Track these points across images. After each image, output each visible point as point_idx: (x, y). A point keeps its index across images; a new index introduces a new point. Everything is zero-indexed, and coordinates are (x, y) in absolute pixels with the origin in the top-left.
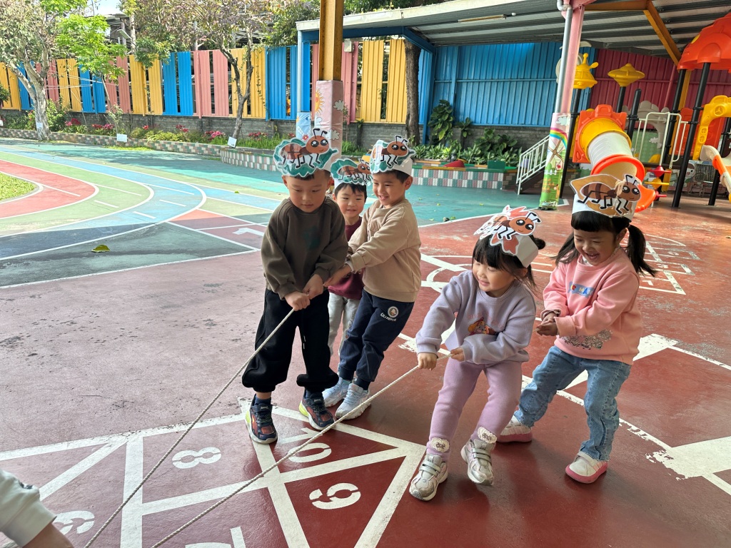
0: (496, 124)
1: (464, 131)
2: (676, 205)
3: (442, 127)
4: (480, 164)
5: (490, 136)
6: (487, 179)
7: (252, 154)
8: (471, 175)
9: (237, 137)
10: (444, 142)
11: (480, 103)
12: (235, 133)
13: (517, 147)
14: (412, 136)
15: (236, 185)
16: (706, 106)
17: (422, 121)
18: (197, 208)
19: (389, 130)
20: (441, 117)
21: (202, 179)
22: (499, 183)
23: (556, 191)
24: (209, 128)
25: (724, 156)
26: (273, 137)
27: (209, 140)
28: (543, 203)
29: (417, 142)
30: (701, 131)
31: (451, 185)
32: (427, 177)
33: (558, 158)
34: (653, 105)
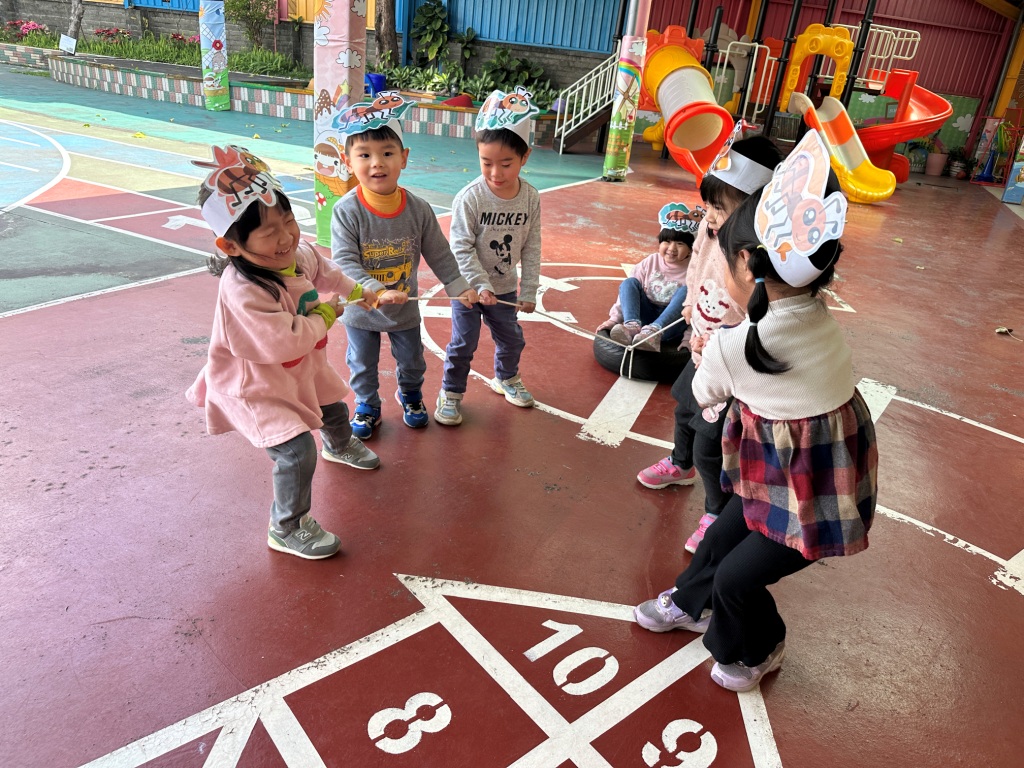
0: (511, 41)
1: (465, 48)
3: (433, 40)
5: (505, 60)
9: (76, 36)
10: (436, 62)
14: (388, 52)
16: (800, 38)
17: (399, 29)
18: (63, 174)
20: (430, 24)
23: (625, 153)
24: (13, 15)
25: (817, 107)
26: (140, 37)
27: (15, 36)
28: (608, 171)
29: (394, 61)
30: (791, 72)
31: (462, 136)
32: (425, 120)
33: (630, 105)
34: (731, 30)
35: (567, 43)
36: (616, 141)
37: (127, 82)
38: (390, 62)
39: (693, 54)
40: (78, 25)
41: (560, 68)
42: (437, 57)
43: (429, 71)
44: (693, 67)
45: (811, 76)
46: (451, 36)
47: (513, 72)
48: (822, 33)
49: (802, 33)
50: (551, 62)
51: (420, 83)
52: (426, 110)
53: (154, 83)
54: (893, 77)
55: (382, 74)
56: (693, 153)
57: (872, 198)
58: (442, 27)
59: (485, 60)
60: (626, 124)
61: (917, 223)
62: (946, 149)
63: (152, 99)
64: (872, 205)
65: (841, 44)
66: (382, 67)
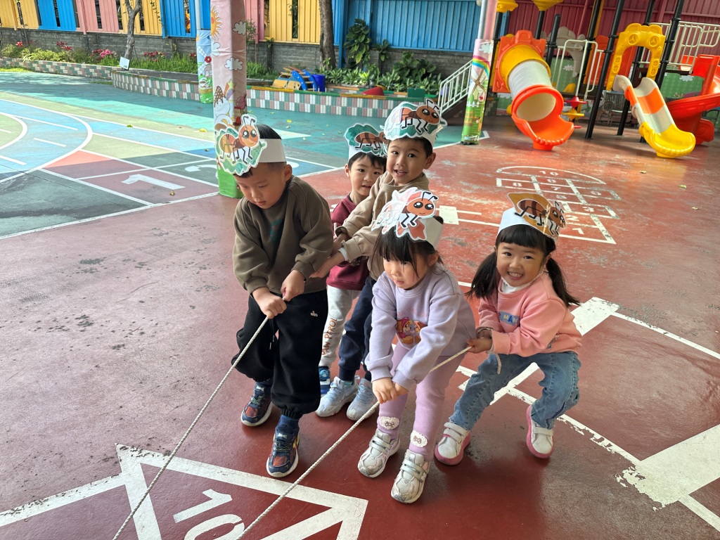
0: (414, 47)
1: (382, 54)
2: (589, 136)
3: (359, 50)
4: (400, 91)
5: (409, 61)
7: (148, 78)
9: (130, 57)
10: (361, 66)
11: (398, 23)
12: (127, 52)
13: (435, 73)
14: (328, 59)
15: (129, 116)
16: (622, 35)
17: (337, 42)
18: (79, 148)
19: (302, 51)
20: (357, 38)
21: (89, 109)
23: (478, 124)
24: (97, 46)
25: (635, 86)
26: (172, 57)
27: (97, 59)
28: (465, 138)
29: (333, 65)
30: (614, 60)
31: (371, 116)
32: (345, 105)
33: (481, 89)
34: (570, 32)
35: (453, 47)
36: (470, 116)
37: (154, 86)
38: (329, 66)
39: (537, 51)
40: (131, 51)
41: (448, 65)
42: (362, 61)
43: (356, 71)
44: (534, 60)
45: (634, 63)
46: (373, 45)
47: (415, 69)
48: (639, 31)
49: (624, 30)
50: (442, 61)
51: (349, 80)
52: (346, 99)
53: (170, 86)
54: (700, 61)
55: (323, 74)
56: (530, 123)
57: (675, 154)
58: (365, 40)
59: (396, 62)
60: (478, 103)
61: (708, 172)
63: (169, 96)
64: (676, 159)
65: (655, 38)
66: (323, 70)
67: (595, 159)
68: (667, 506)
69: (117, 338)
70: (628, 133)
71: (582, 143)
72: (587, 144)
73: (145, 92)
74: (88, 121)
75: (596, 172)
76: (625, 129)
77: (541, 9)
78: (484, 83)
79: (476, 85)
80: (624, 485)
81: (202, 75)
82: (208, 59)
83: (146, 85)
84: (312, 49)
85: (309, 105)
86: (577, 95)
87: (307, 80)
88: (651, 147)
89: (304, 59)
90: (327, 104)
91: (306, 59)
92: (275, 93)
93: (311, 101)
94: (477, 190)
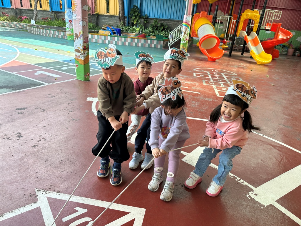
0: (158, 18)
1: (145, 20)
2: (230, 55)
3: (135, 18)
4: (153, 36)
5: (156, 23)
6: (156, 44)
7: (44, 29)
8: (149, 41)
9: (35, 20)
10: (136, 25)
11: (151, 8)
12: (34, 18)
13: (167, 29)
14: (122, 22)
15: (36, 45)
16: (243, 14)
17: (126, 15)
18: (14, 59)
19: (111, 18)
20: (134, 13)
21: (17, 42)
22: (161, 45)
24: (20, 15)
25: (248, 35)
26: (54, 20)
27: (21, 20)
30: (240, 24)
31: (141, 46)
32: (130, 42)
33: (187, 36)
34: (222, 12)
35: (175, 18)
36: (182, 47)
37: (46, 33)
38: (123, 25)
39: (209, 20)
40: (36, 17)
41: (173, 25)
42: (136, 23)
43: (134, 27)
44: (208, 24)
45: (248, 26)
46: (141, 17)
47: (159, 27)
48: (250, 12)
49: (244, 12)
50: (170, 24)
51: (131, 31)
52: (130, 39)
53: (54, 33)
54: (273, 25)
55: (120, 28)
56: (206, 50)
57: (264, 63)
59: (151, 24)
60: (185, 42)
61: (277, 70)
62: (294, 47)
63: (53, 37)
64: (265, 65)
65: (256, 16)
66: (120, 27)
67: (233, 65)
68: (267, 206)
69: (34, 142)
70: (245, 54)
71: (227, 58)
72: (229, 59)
73: (43, 35)
74: (17, 47)
75: (233, 70)
76: (244, 53)
77: (210, 3)
78: (188, 33)
79: (185, 34)
80: (250, 198)
81: (68, 28)
82: (71, 21)
83: (43, 32)
84: (115, 17)
85: (114, 41)
86: (225, 38)
87: (113, 31)
88: (255, 60)
89: (112, 22)
90: (122, 41)
91: (113, 22)
92: (100, 36)
93: (115, 39)
94: (186, 78)
